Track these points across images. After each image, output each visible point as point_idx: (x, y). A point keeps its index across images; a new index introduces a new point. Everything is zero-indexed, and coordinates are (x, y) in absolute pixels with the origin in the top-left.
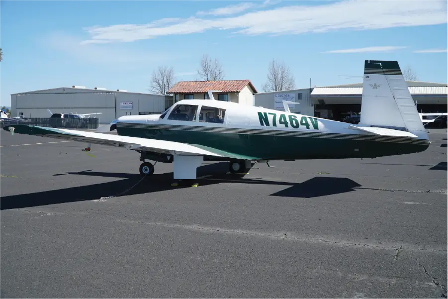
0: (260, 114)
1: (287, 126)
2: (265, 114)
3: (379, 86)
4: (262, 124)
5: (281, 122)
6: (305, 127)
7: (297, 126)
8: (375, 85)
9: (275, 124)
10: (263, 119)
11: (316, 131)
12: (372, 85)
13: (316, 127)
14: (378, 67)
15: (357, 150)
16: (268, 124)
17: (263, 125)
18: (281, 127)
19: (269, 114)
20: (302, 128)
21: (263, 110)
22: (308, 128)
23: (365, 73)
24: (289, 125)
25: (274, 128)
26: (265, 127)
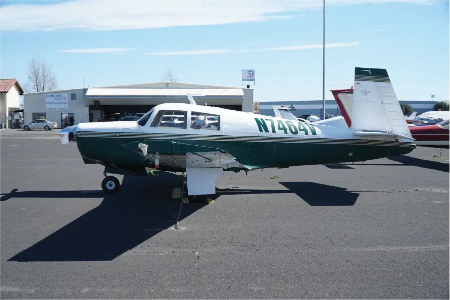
0: (257, 120)
1: (286, 132)
2: (262, 119)
3: (369, 93)
4: (261, 131)
5: (280, 129)
6: (304, 132)
7: (296, 133)
9: (274, 131)
10: (262, 126)
11: (315, 137)
12: (362, 92)
13: (314, 133)
14: (367, 74)
16: (267, 131)
18: (280, 133)
19: (266, 119)
20: (301, 134)
22: (307, 134)
23: (356, 79)
25: (274, 135)
26: (264, 134)
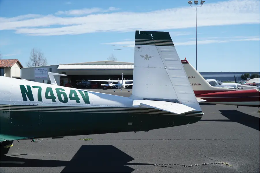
0: (22, 87)
1: (54, 100)
2: (29, 87)
3: (150, 57)
4: (25, 99)
5: (47, 97)
6: (75, 101)
7: (66, 101)
8: (147, 56)
9: (40, 99)
10: (26, 92)
11: (87, 105)
12: (143, 56)
13: (87, 101)
14: (149, 38)
15: (130, 124)
16: (32, 99)
17: (27, 100)
18: (47, 102)
19: (33, 87)
20: (72, 103)
21: (26, 83)
22: (78, 102)
23: (136, 43)
24: (57, 99)
25: (40, 104)
26: (28, 102)
